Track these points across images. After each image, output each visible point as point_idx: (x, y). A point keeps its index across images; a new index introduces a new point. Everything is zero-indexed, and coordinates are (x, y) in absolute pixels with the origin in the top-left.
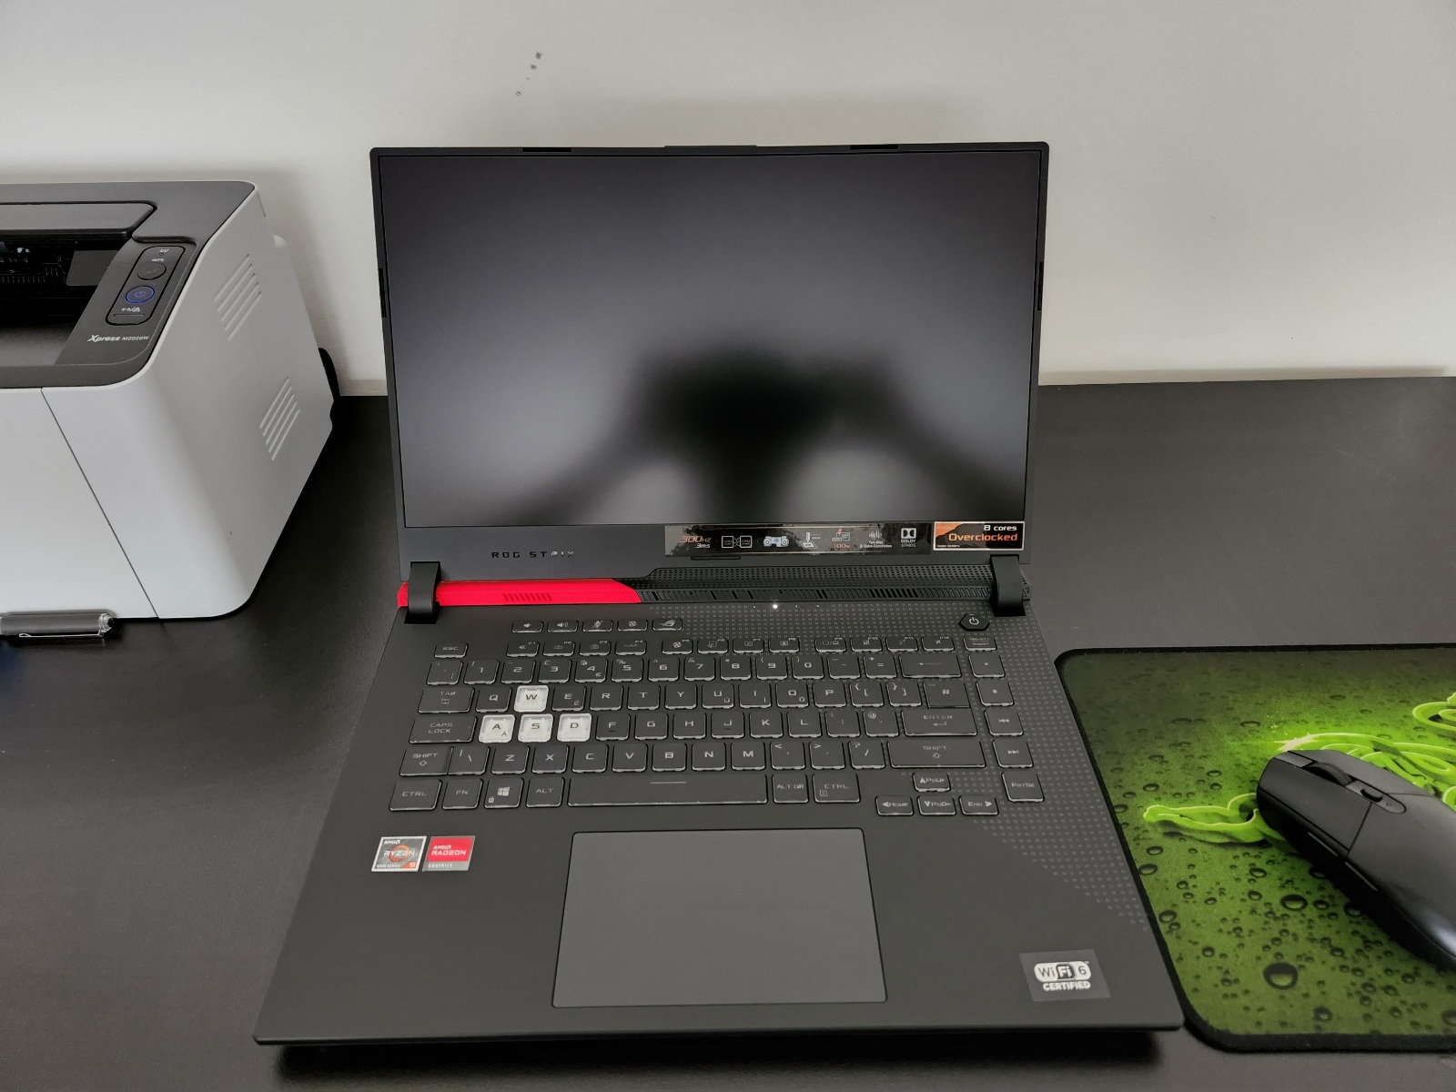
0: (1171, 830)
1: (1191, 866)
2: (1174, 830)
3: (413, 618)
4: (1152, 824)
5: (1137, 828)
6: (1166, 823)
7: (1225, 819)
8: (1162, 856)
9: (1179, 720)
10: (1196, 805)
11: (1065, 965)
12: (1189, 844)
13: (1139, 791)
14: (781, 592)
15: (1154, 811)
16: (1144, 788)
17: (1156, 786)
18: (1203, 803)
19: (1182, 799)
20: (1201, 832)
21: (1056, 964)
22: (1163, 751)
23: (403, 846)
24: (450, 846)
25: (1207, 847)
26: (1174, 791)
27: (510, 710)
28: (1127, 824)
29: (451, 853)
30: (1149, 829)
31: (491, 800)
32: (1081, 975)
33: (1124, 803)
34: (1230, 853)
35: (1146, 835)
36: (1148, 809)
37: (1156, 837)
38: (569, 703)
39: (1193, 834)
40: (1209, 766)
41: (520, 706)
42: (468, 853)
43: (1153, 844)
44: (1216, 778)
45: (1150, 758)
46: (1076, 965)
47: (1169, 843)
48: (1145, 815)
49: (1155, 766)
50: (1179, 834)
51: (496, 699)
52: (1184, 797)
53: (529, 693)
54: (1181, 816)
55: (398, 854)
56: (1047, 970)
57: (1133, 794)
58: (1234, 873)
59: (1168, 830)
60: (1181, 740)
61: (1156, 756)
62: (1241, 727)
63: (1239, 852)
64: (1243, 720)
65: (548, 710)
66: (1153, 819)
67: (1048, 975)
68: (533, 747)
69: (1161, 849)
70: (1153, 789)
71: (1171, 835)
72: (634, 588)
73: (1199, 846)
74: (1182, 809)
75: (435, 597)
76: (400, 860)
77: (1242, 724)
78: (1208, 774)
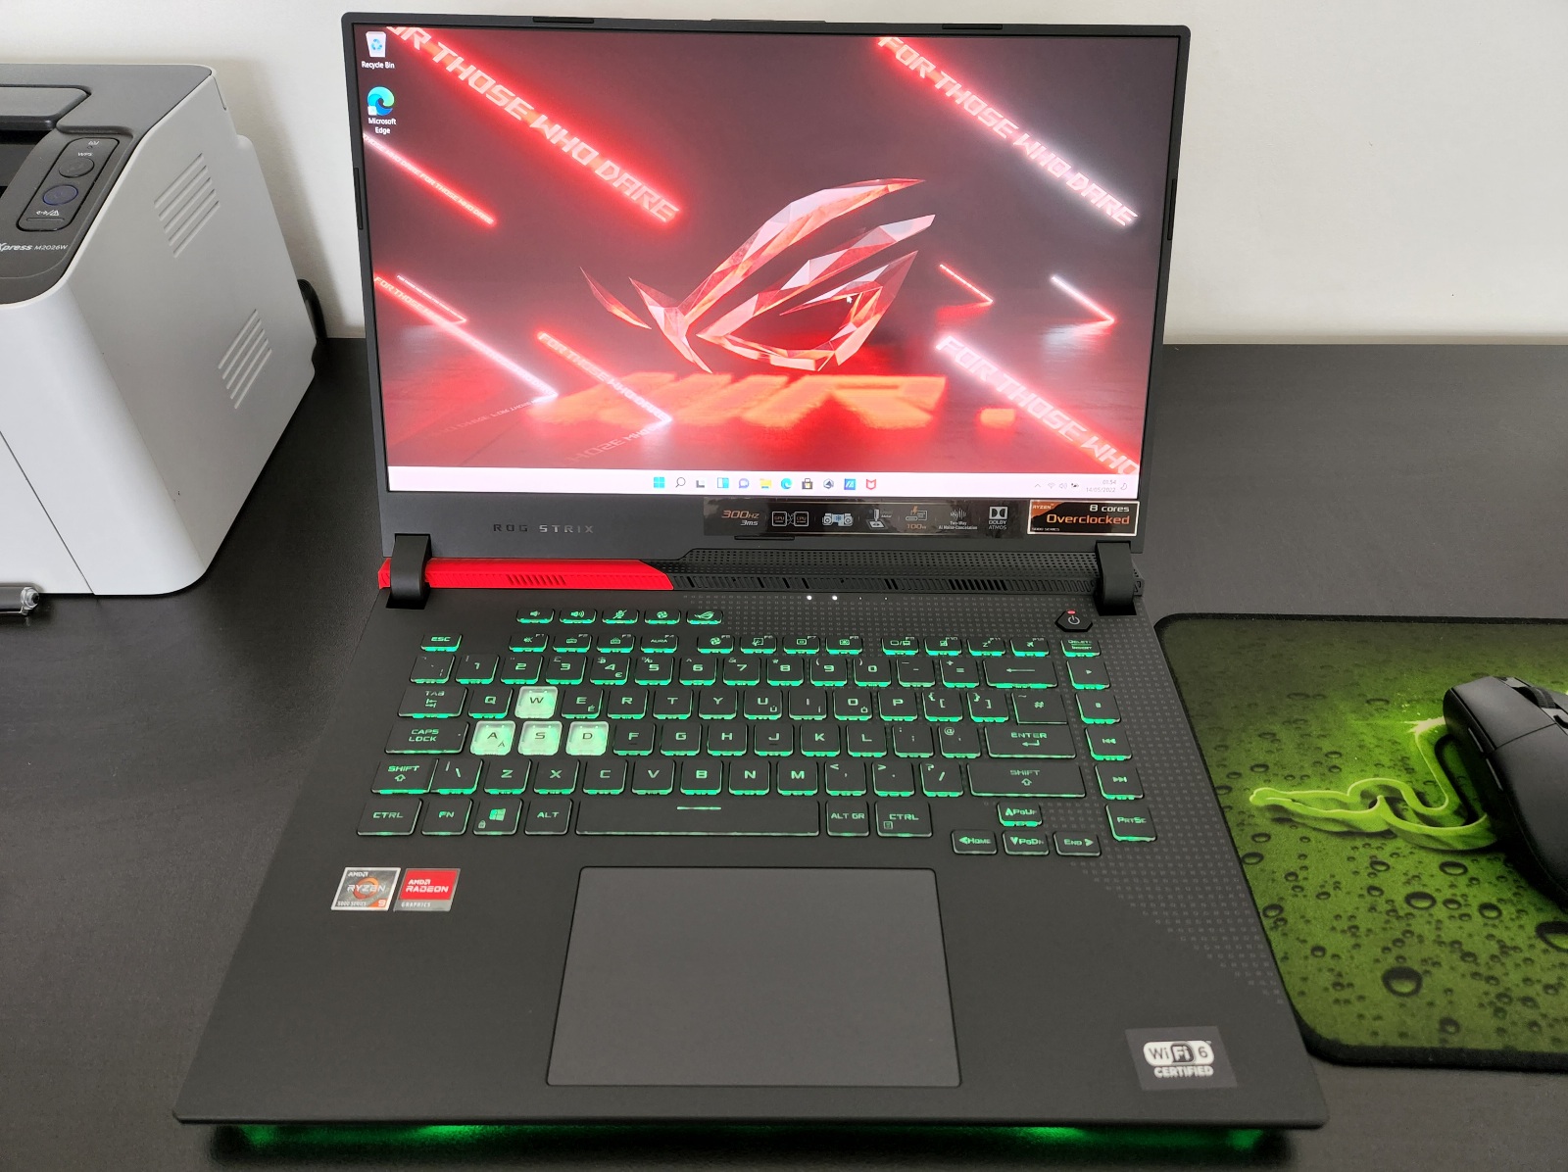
0: (1281, 816)
1: (1303, 856)
2: (1285, 816)
3: (397, 602)
4: (1259, 809)
5: (1242, 813)
6: (1276, 808)
7: (1344, 805)
8: (1269, 845)
9: (1296, 694)
10: (1311, 789)
11: (1182, 1046)
12: (1302, 832)
13: (1245, 770)
14: (842, 581)
15: (1262, 794)
16: (1252, 769)
17: (1265, 766)
18: (1319, 787)
19: (1295, 782)
20: (1316, 819)
21: (1170, 1043)
22: (1276, 728)
23: (372, 880)
24: (429, 881)
25: (1321, 836)
26: (1286, 773)
27: (511, 716)
28: (1230, 808)
29: (430, 890)
30: (1255, 813)
31: (482, 825)
32: (1203, 1057)
33: (1228, 784)
34: (1349, 843)
35: (1252, 821)
36: (1255, 792)
37: (1264, 823)
38: (582, 709)
39: (1306, 822)
40: (1327, 746)
41: (521, 711)
42: (450, 890)
43: (1259, 830)
44: (1335, 760)
45: (1260, 736)
46: (1195, 1045)
47: (1277, 830)
48: (1251, 798)
49: (1266, 745)
50: (1290, 820)
51: (493, 702)
52: (1298, 779)
53: (534, 696)
54: (1294, 801)
55: (365, 888)
56: (1159, 1051)
57: (1239, 775)
58: (1352, 866)
59: (1277, 816)
60: (1296, 717)
61: (1268, 734)
62: (1366, 705)
63: (1359, 843)
64: (1369, 697)
65: (557, 716)
66: (1261, 803)
67: (1160, 1056)
68: (537, 763)
69: (1268, 836)
70: (1262, 769)
71: (1280, 821)
72: (666, 572)
73: (1312, 835)
74: (1295, 793)
75: (423, 578)
76: (366, 896)
77: (1368, 702)
78: (1326, 755)
